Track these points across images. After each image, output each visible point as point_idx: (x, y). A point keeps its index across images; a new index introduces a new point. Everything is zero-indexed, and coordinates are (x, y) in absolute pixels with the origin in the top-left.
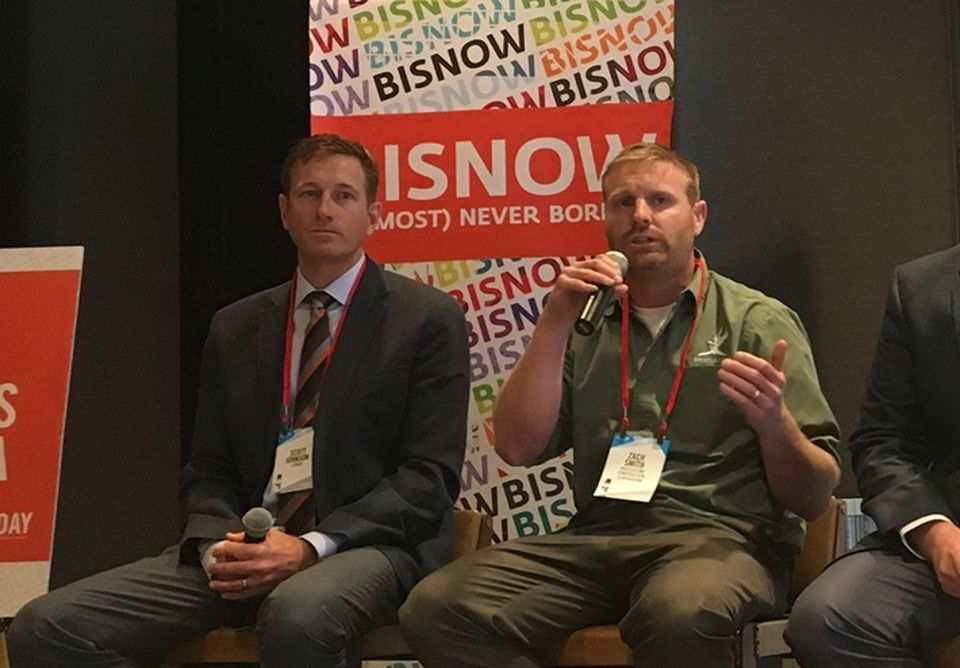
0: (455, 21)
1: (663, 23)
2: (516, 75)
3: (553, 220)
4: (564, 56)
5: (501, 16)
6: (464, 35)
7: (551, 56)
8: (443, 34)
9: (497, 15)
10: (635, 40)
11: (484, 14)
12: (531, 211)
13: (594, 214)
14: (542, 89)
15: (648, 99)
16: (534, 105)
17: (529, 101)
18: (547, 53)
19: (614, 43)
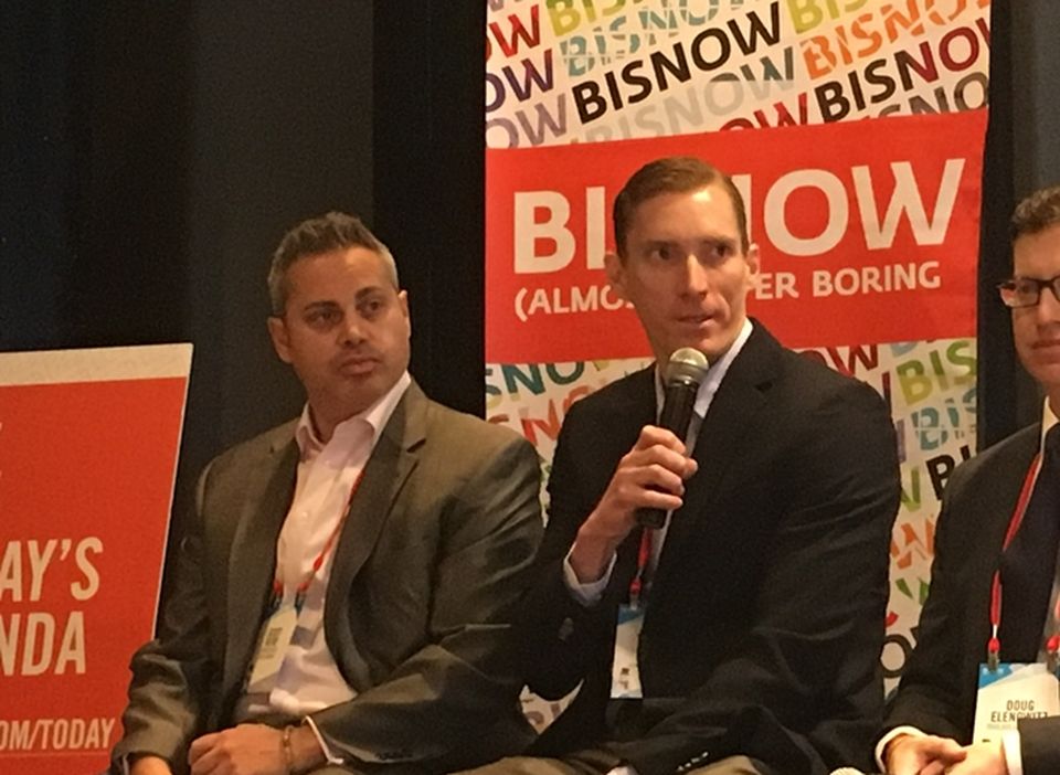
0: (683, 2)
2: (767, 78)
6: (695, 21)
7: (816, 49)
10: (935, 17)
12: (785, 281)
13: (874, 282)
14: (803, 98)
15: (953, 108)
16: (791, 122)
17: (785, 116)
18: (810, 44)
19: (906, 24)
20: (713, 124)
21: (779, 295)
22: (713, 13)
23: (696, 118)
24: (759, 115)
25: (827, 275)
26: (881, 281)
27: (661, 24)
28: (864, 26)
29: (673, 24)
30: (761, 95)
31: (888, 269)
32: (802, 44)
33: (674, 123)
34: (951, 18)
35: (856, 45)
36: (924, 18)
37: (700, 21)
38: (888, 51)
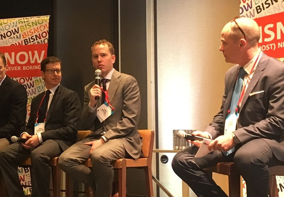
0: (5, 27)
1: (47, 26)
2: (17, 38)
3: (24, 69)
4: (27, 34)
5: (14, 26)
6: (7, 30)
7: (24, 34)
8: (3, 30)
9: (13, 25)
10: (41, 30)
11: (11, 25)
12: (19, 68)
13: (32, 68)
14: (22, 41)
15: (43, 43)
16: (20, 45)
17: (19, 44)
18: (23, 33)
19: (37, 31)
20: (9, 45)
21: (18, 70)
22: (9, 29)
23: (7, 44)
24: (16, 44)
25: (25, 67)
26: (33, 68)
27: (2, 30)
28: (31, 31)
29: (4, 30)
30: (16, 41)
31: (34, 66)
32: (22, 33)
33: (4, 44)
34: (43, 30)
35: (30, 34)
36: (39, 30)
37: (8, 30)
38: (34, 35)
